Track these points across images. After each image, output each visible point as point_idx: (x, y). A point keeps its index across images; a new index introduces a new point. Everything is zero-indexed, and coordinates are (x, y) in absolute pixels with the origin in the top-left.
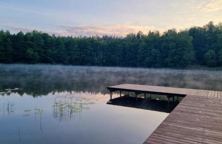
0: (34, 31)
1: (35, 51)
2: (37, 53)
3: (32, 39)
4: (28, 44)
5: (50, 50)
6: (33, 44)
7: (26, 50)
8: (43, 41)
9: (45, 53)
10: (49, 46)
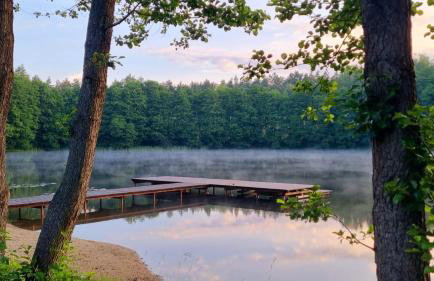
0: (128, 78)
1: (128, 121)
2: (132, 125)
3: (123, 96)
4: (115, 108)
5: (158, 118)
6: (125, 105)
7: (110, 119)
8: (144, 98)
9: (149, 124)
10: (158, 109)
